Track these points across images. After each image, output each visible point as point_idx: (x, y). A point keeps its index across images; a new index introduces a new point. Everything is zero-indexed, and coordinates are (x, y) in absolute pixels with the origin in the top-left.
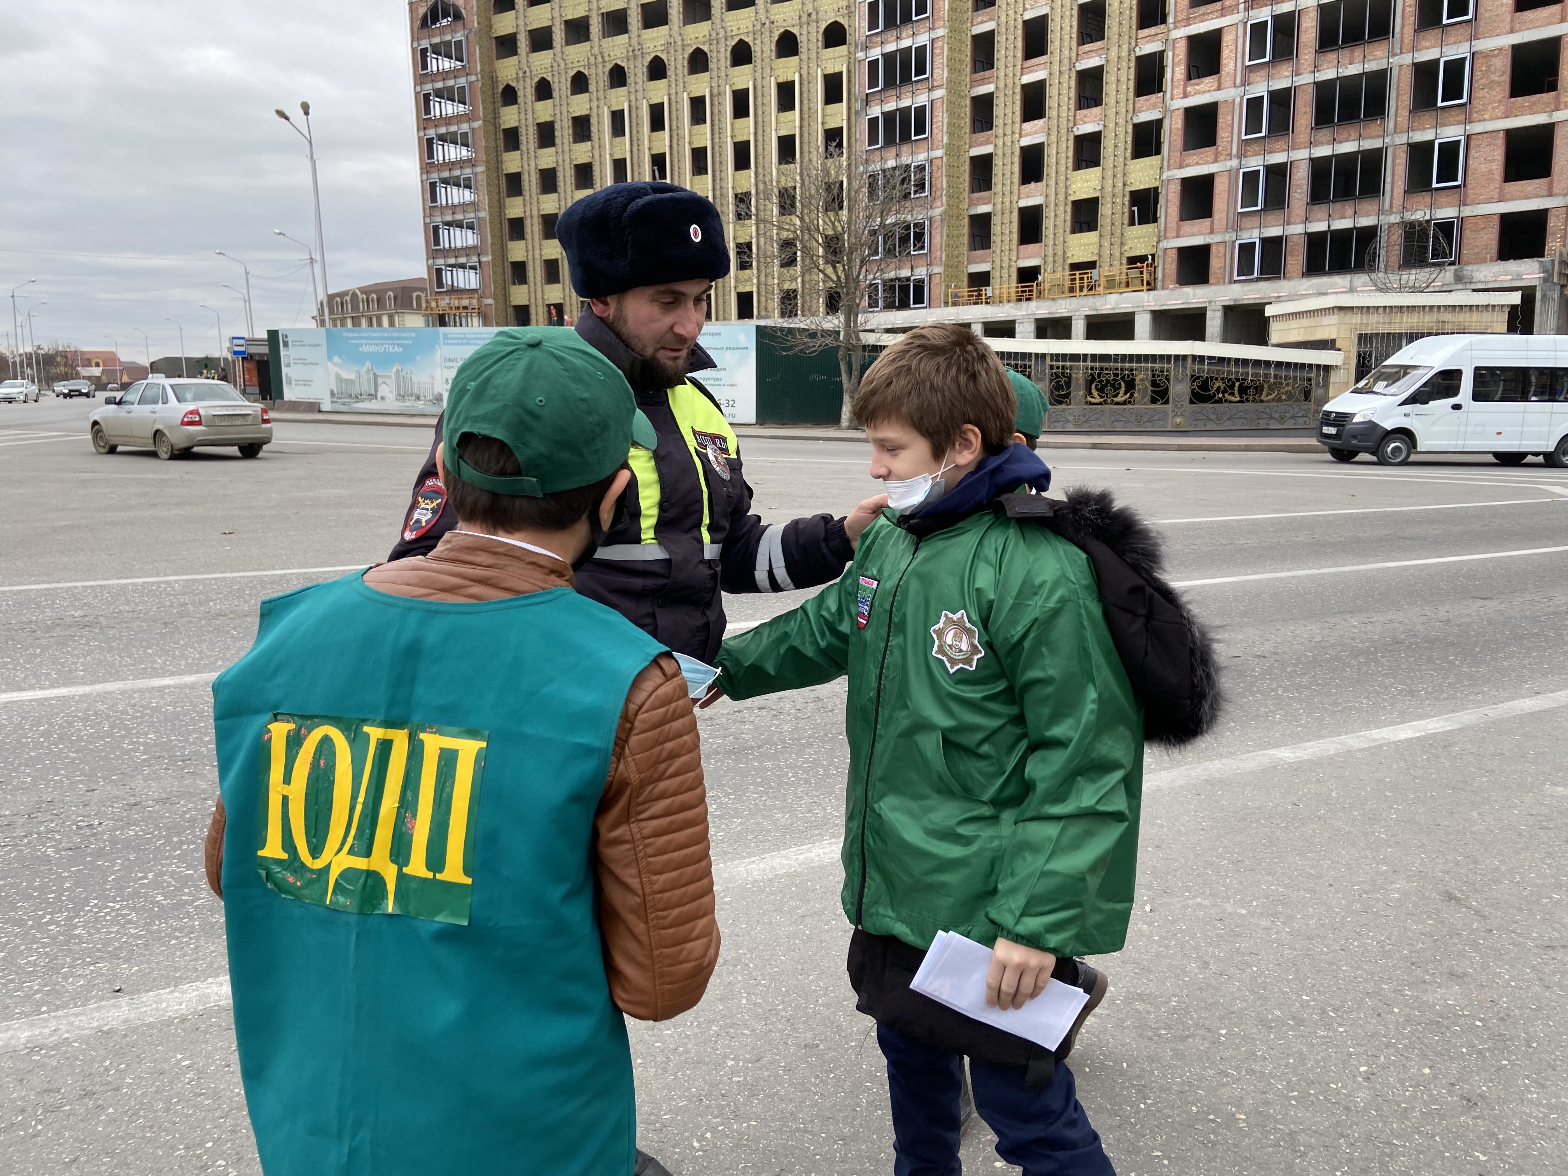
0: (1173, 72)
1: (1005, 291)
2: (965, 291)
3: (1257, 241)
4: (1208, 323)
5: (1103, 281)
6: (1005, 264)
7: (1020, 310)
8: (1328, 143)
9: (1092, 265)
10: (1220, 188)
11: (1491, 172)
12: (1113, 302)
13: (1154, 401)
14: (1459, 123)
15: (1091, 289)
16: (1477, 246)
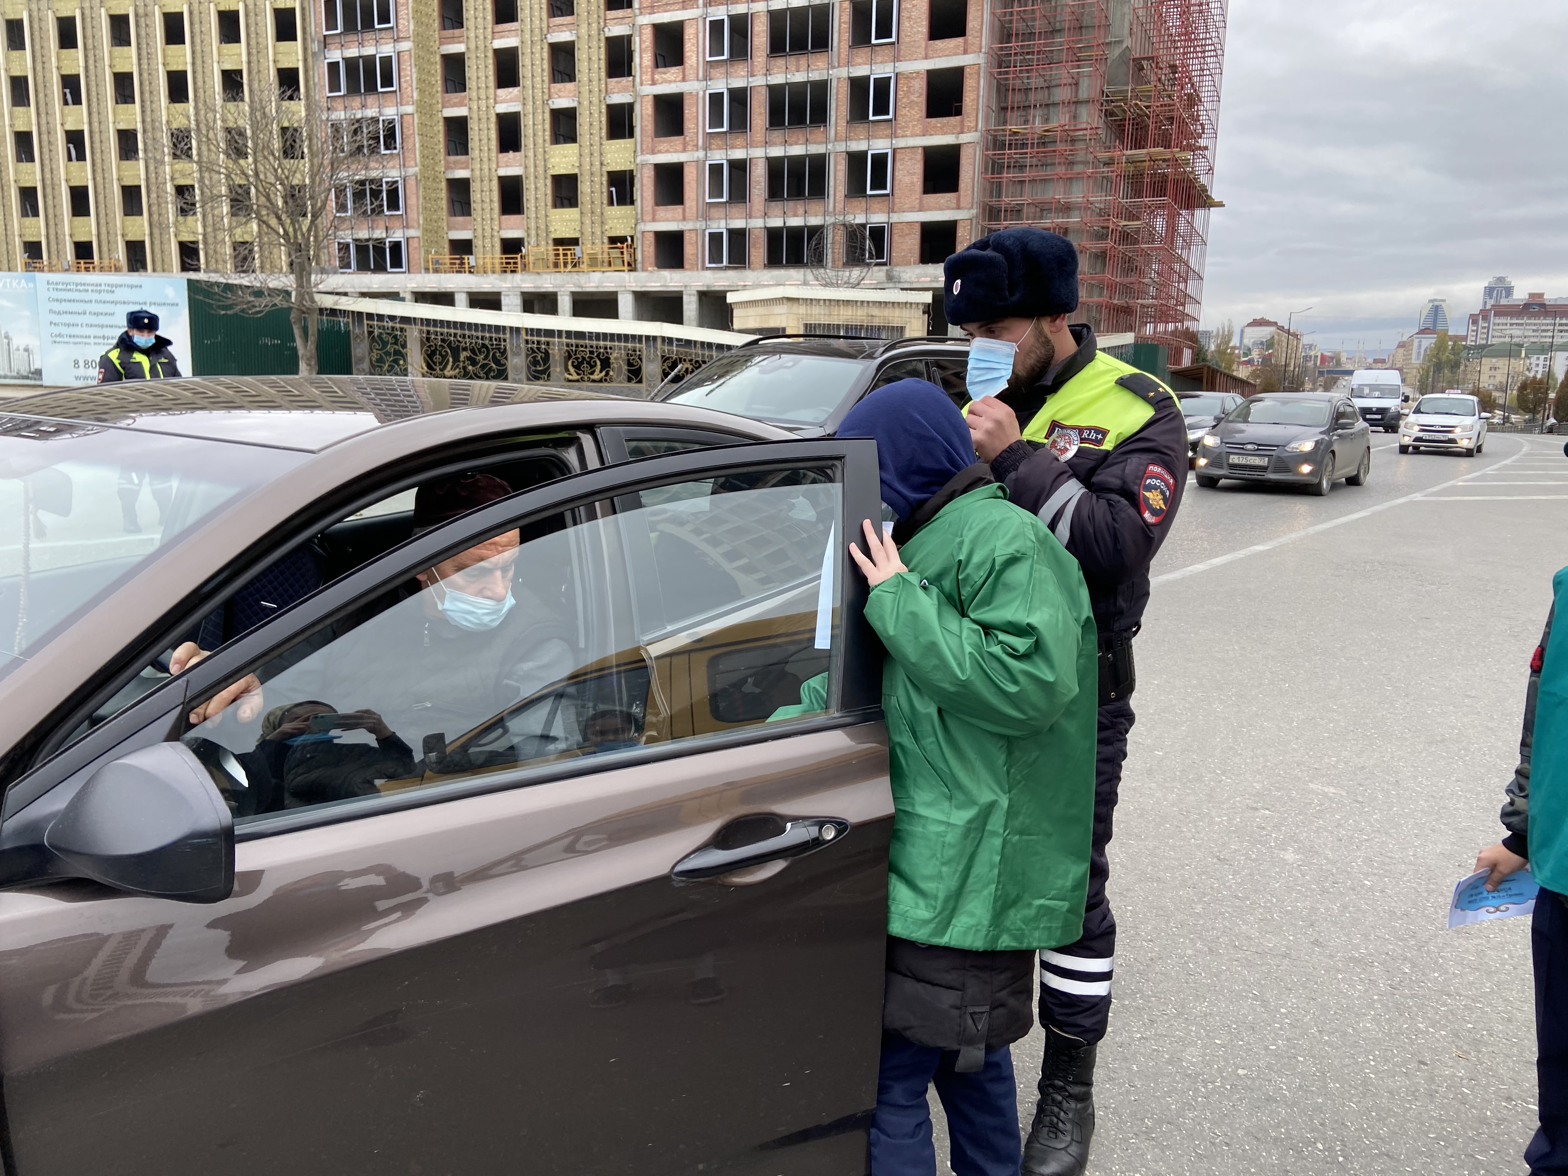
0: (641, 58)
1: (488, 261)
2: (446, 257)
3: (725, 231)
4: (685, 307)
5: (586, 259)
6: (488, 234)
7: (505, 281)
8: (781, 144)
9: (575, 242)
10: (690, 177)
11: (912, 183)
12: (596, 280)
13: (630, 380)
14: (886, 137)
15: (575, 266)
16: (904, 250)
